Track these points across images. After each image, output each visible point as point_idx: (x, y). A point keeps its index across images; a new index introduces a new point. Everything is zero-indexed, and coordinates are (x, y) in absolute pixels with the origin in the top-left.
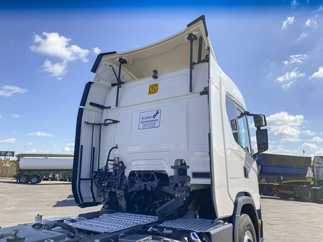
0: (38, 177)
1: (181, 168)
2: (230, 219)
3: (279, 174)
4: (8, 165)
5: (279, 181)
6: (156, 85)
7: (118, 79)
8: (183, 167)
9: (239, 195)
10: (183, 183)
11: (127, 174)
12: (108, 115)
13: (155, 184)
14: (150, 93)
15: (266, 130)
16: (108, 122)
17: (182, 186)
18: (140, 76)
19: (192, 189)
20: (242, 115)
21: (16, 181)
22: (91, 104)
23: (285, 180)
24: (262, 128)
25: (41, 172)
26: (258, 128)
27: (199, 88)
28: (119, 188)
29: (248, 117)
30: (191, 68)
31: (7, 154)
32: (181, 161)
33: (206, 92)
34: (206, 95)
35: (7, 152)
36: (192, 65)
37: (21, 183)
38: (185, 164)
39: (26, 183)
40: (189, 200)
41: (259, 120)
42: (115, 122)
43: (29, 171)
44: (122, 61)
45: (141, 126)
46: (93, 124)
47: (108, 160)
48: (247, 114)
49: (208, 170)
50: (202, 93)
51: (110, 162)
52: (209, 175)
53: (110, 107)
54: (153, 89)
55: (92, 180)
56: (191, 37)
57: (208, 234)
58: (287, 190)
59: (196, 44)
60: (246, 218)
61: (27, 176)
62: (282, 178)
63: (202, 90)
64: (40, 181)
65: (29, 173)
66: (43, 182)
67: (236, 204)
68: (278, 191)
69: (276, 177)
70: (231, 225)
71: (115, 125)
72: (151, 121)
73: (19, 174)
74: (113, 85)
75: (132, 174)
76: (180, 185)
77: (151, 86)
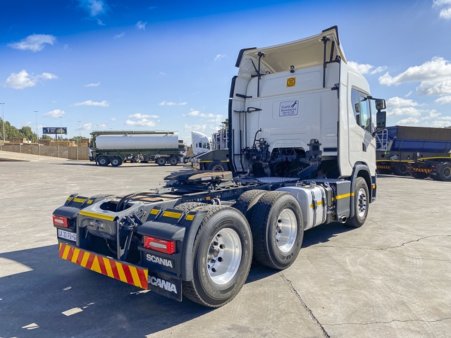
0: (119, 158)
1: (315, 145)
2: (350, 178)
3: (415, 150)
4: (75, 146)
5: (415, 157)
6: (294, 79)
7: (258, 72)
8: (316, 144)
9: (358, 163)
10: (316, 156)
11: (271, 150)
12: (250, 103)
13: (295, 156)
14: (288, 85)
15: (385, 112)
16: (250, 110)
17: (315, 157)
18: (278, 69)
19: (323, 159)
20: (365, 99)
21: (95, 163)
22: (237, 95)
23: (422, 156)
24: (382, 111)
25: (121, 153)
26: (379, 111)
27: (331, 84)
28: (265, 161)
29: (371, 100)
30: (325, 67)
31: (58, 131)
32: (315, 140)
33: (337, 88)
34: (336, 91)
35: (57, 129)
36: (325, 63)
37: (100, 165)
38: (318, 142)
39: (106, 165)
40: (320, 167)
41: (380, 104)
42: (257, 110)
43: (108, 151)
44: (260, 55)
45: (281, 114)
46: (240, 112)
47: (255, 140)
48: (370, 98)
49: (336, 146)
50: (333, 89)
51: (256, 142)
52: (336, 149)
53: (251, 97)
54: (291, 83)
55: (241, 155)
56: (325, 40)
57: (335, 185)
58: (424, 168)
59: (329, 44)
60: (362, 180)
61: (106, 157)
62: (418, 154)
63: (333, 86)
64: (121, 164)
65: (108, 154)
66: (123, 164)
67: (354, 169)
68: (412, 170)
69: (411, 154)
70: (350, 181)
71: (258, 112)
72: (290, 109)
73: (97, 155)
74: (253, 76)
75: (275, 150)
76: (313, 157)
77: (289, 80)
